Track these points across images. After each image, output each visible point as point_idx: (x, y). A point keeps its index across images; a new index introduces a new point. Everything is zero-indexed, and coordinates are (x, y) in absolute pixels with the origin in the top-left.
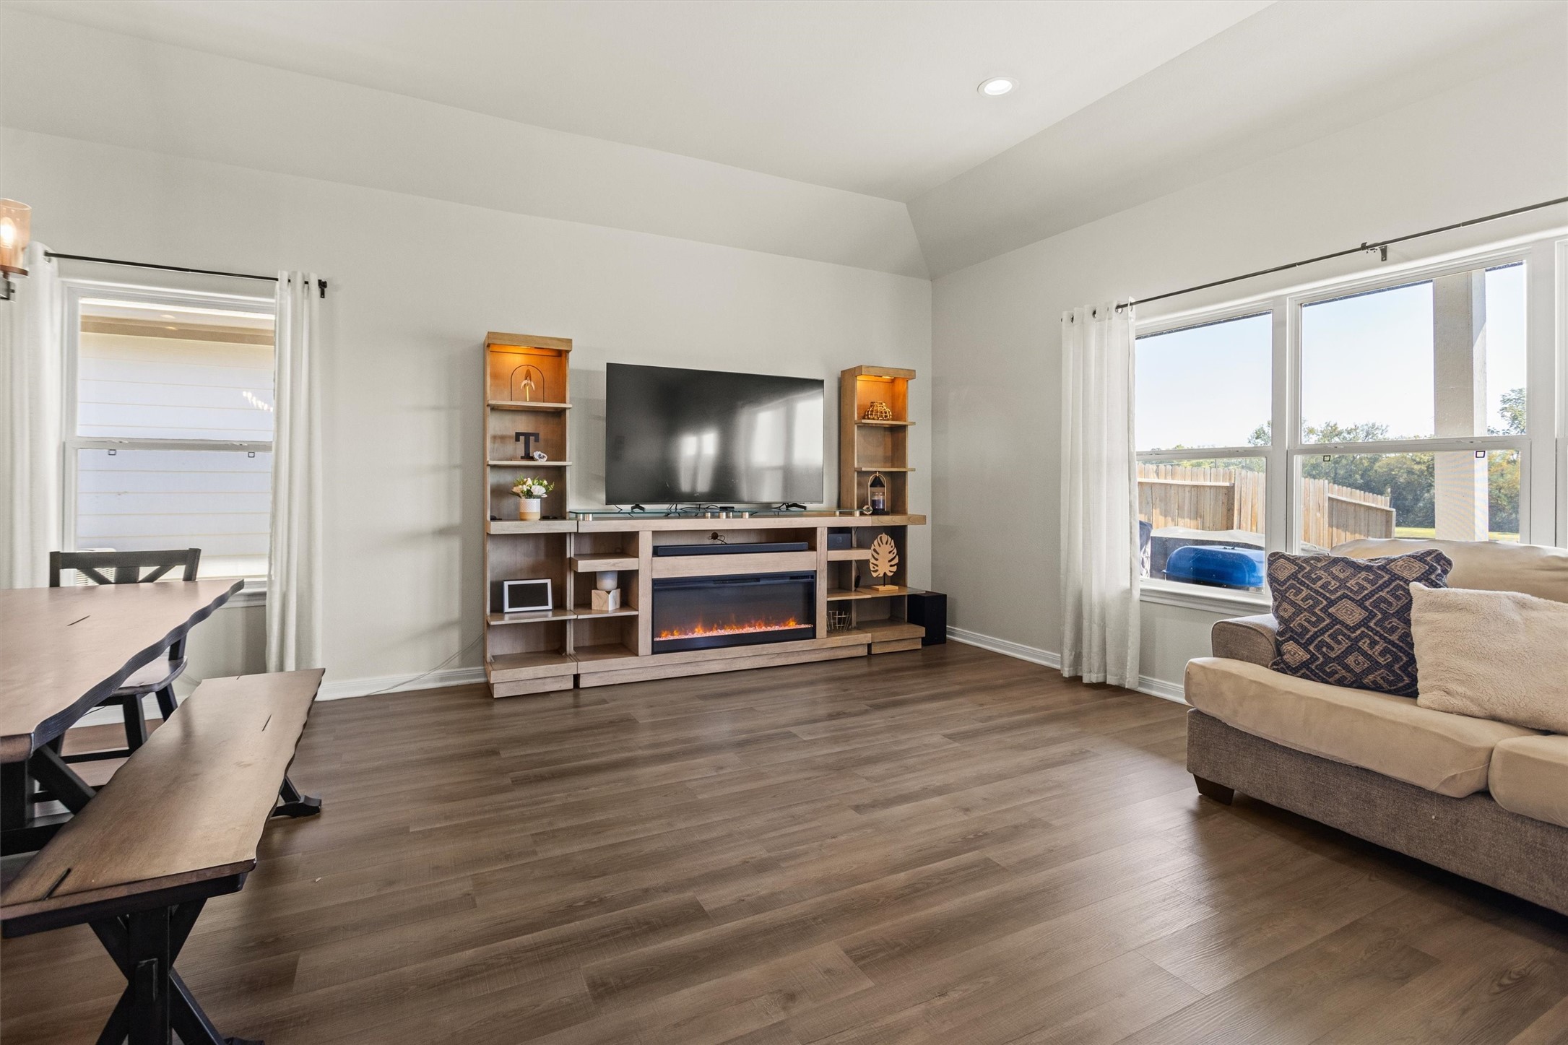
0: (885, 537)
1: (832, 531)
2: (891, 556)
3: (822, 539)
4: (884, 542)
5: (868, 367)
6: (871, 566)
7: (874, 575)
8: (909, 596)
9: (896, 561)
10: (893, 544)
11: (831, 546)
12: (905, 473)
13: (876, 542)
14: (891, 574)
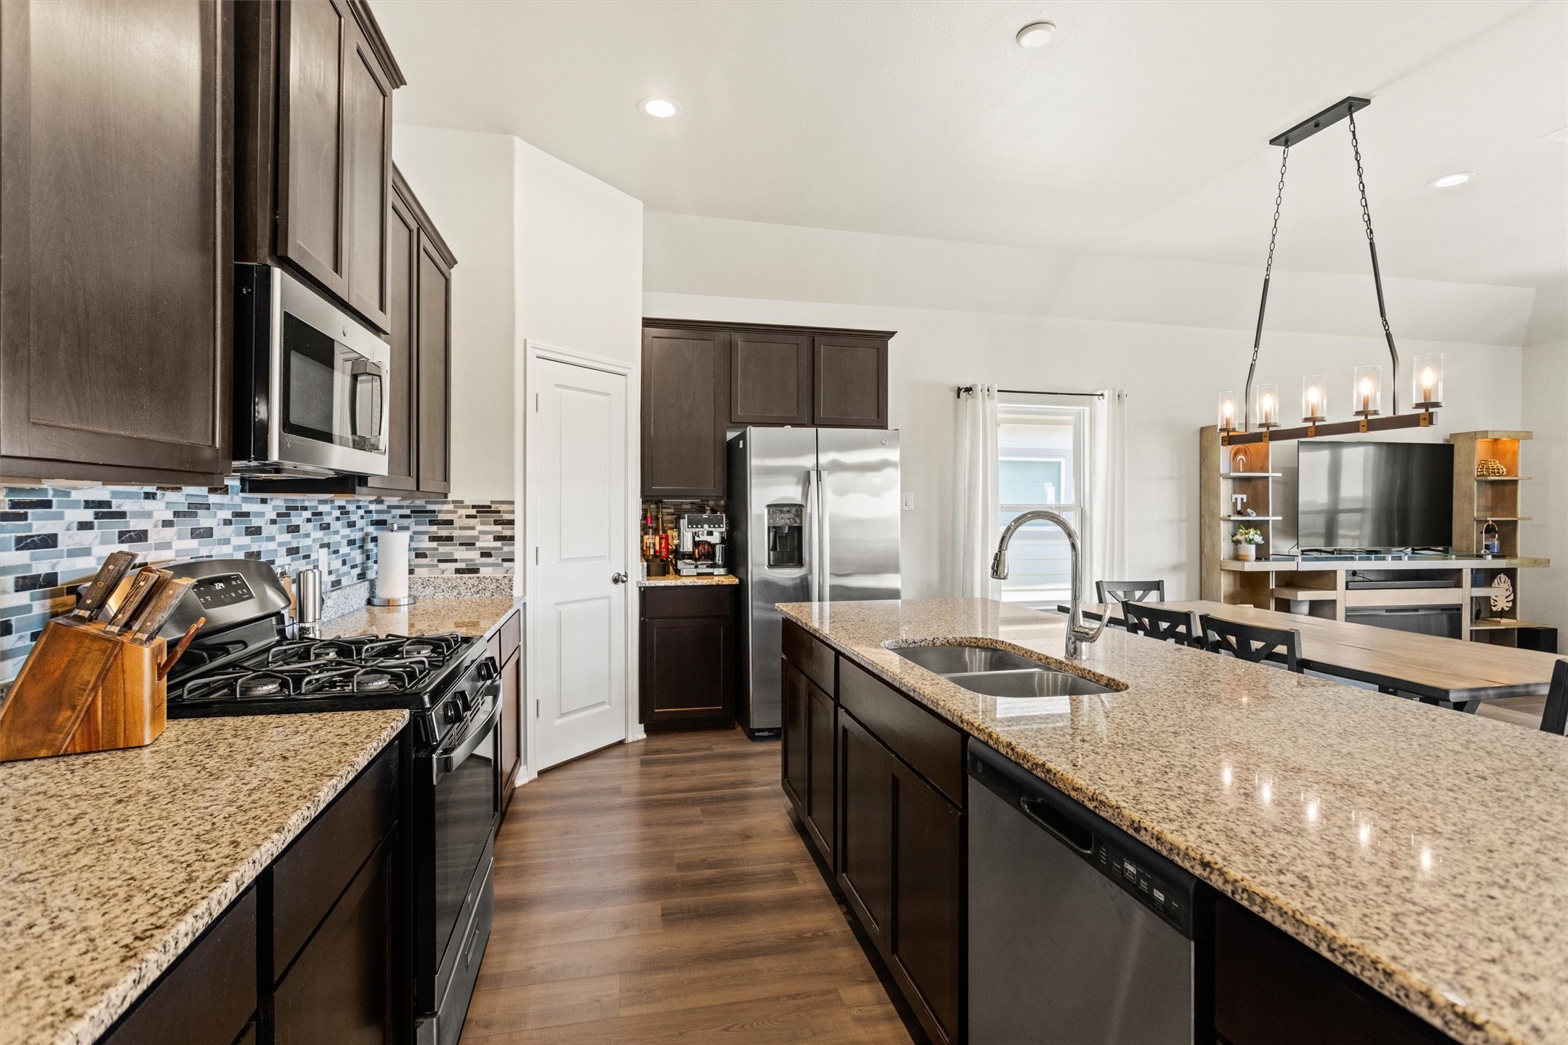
0: (1503, 577)
1: (1475, 572)
2: (1508, 593)
3: (1467, 578)
4: (1503, 581)
5: (1493, 431)
6: (1492, 601)
7: (1494, 609)
8: (1519, 629)
9: (1511, 598)
10: (1509, 583)
11: (1475, 584)
12: (1515, 522)
13: (1496, 581)
14: (1508, 609)
